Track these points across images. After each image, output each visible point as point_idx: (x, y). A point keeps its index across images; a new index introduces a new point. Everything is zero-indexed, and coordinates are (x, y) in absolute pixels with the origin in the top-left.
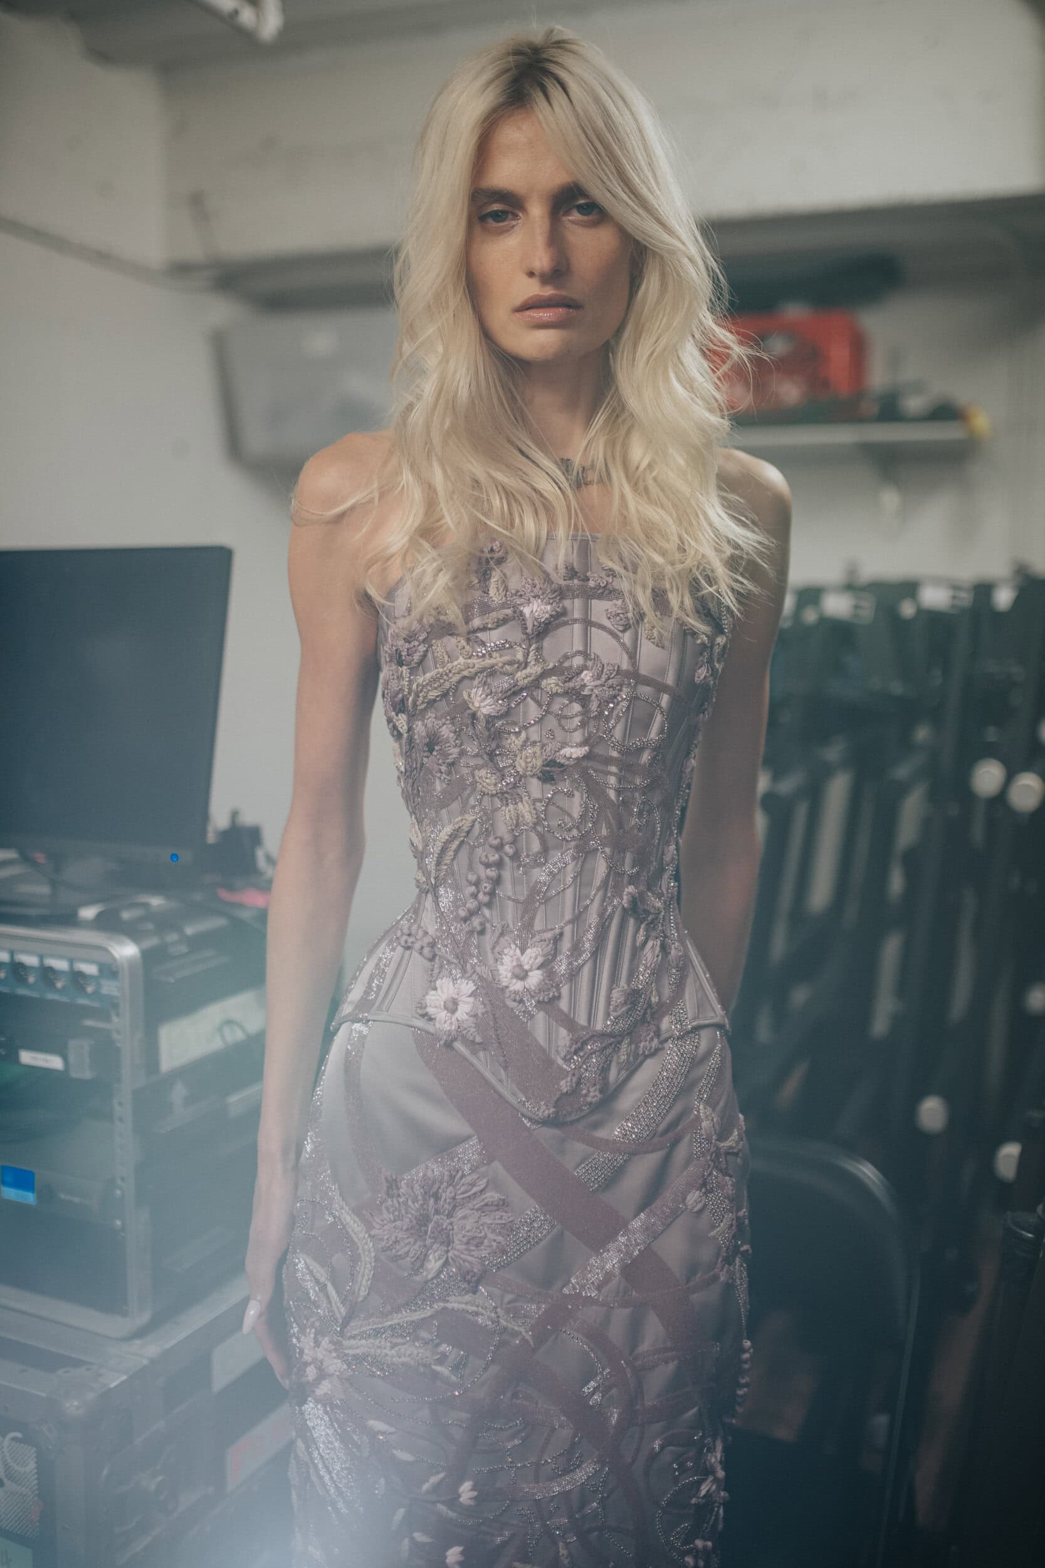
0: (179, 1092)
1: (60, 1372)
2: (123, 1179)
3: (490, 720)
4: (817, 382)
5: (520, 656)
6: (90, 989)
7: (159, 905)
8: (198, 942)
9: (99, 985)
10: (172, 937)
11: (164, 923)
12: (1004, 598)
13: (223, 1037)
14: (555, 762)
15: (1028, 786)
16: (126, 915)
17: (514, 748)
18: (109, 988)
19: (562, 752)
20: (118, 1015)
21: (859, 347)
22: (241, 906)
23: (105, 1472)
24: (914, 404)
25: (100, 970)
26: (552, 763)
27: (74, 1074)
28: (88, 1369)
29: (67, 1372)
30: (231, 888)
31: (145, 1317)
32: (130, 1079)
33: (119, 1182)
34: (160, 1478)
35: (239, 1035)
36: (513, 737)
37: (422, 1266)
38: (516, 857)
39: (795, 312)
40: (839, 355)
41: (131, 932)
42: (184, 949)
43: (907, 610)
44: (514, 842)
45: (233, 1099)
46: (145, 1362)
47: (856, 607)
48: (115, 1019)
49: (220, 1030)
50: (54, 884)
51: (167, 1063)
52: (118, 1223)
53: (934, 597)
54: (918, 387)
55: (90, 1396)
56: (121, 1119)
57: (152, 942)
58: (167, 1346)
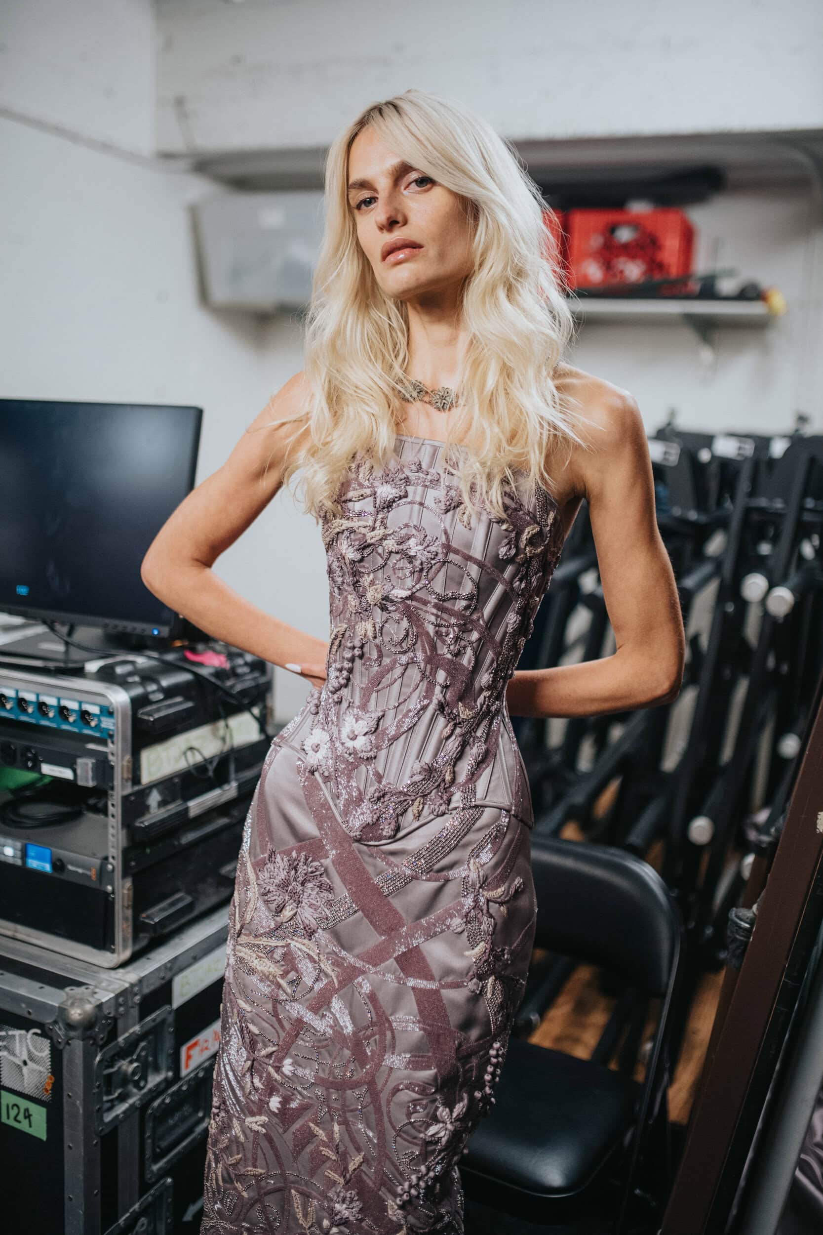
0: (154, 798)
1: (68, 989)
2: (113, 858)
3: (353, 562)
4: (655, 265)
5: (370, 523)
6: (93, 724)
7: (143, 663)
8: (169, 693)
9: (100, 721)
10: (152, 687)
11: (147, 677)
12: (778, 449)
13: (187, 760)
14: (388, 597)
15: (782, 598)
16: (119, 670)
17: (366, 584)
18: (107, 723)
19: (392, 592)
20: (113, 743)
21: (688, 236)
22: (201, 664)
23: (98, 1059)
24: (727, 286)
25: (101, 711)
26: (386, 598)
27: (80, 783)
28: (87, 988)
29: (72, 990)
30: (194, 651)
31: (127, 954)
32: (121, 789)
33: (111, 860)
34: (135, 1065)
35: (199, 758)
36: (366, 576)
37: (281, 911)
38: (361, 657)
39: (639, 208)
40: (671, 245)
41: (122, 682)
42: (160, 696)
43: (705, 456)
44: (362, 647)
45: (192, 804)
46: (127, 985)
47: (666, 453)
48: (111, 745)
49: (185, 753)
50: (67, 644)
51: (146, 778)
52: (110, 888)
53: (726, 448)
54: (730, 273)
55: (89, 1007)
56: (113, 816)
57: (138, 691)
58: (142, 975)
